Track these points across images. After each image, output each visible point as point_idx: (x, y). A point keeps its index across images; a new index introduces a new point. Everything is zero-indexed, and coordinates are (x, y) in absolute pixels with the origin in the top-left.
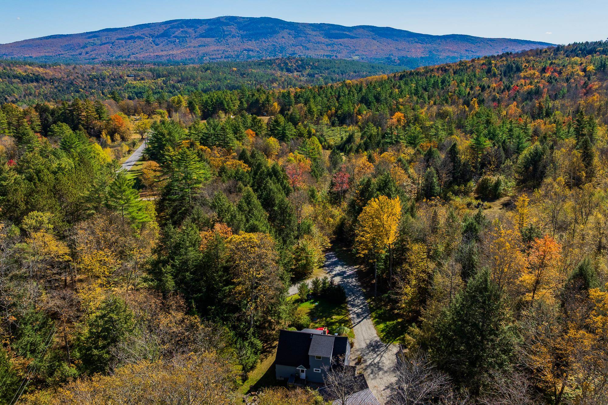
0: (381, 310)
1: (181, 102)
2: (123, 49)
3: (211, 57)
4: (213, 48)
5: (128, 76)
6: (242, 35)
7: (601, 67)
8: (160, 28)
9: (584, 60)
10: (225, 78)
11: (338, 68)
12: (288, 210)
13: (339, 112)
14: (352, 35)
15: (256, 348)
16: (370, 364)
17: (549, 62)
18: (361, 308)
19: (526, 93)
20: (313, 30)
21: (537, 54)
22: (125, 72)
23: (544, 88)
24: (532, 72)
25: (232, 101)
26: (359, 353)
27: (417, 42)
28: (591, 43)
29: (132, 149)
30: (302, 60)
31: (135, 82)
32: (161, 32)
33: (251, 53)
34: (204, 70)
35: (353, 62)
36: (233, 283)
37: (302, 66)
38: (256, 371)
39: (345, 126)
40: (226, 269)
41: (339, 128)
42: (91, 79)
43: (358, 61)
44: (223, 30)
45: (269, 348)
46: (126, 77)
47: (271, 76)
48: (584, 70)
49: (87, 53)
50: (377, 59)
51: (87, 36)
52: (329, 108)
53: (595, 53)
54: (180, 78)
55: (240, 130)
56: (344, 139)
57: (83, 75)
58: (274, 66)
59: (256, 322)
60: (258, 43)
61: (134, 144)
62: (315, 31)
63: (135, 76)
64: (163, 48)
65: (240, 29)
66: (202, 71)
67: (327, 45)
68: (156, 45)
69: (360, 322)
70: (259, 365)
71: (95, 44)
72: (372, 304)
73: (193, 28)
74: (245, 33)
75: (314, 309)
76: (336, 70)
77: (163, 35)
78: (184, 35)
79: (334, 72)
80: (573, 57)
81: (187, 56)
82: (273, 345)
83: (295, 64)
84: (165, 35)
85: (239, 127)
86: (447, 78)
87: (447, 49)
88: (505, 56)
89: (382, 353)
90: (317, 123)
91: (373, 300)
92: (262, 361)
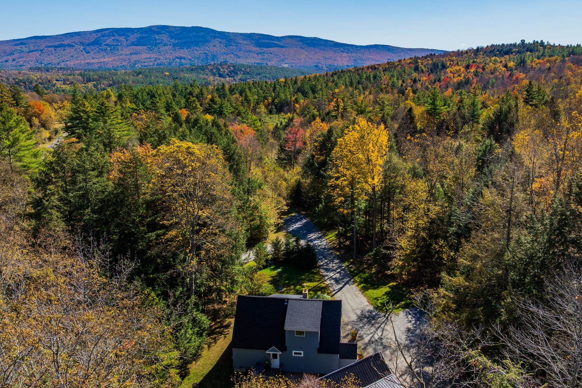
0: (365, 273)
1: (110, 96)
2: (52, 57)
3: (143, 64)
4: (144, 56)
5: (57, 80)
6: (173, 43)
7: (521, 63)
8: (90, 37)
9: (503, 59)
10: (157, 82)
11: (270, 73)
12: (236, 158)
13: (276, 101)
14: (281, 44)
15: (200, 328)
16: (369, 341)
17: (472, 61)
18: (339, 272)
19: (456, 84)
20: (244, 39)
21: (459, 55)
22: (54, 76)
23: (473, 79)
24: (457, 68)
25: (164, 94)
26: (350, 327)
27: (343, 52)
28: (507, 45)
29: (53, 136)
30: (233, 66)
31: (64, 86)
32: (92, 40)
33: (183, 60)
34: (135, 75)
35: (283, 69)
36: (163, 227)
37: (234, 71)
38: (201, 362)
39: (282, 114)
40: (150, 205)
41: (277, 116)
42: (17, 83)
43: (287, 68)
44: (155, 38)
45: (220, 327)
46: (55, 82)
47: (204, 80)
48: (506, 66)
49: (14, 60)
50: (305, 67)
51: (13, 43)
52: (265, 98)
53: (512, 54)
54: (111, 82)
55: (172, 107)
56: (284, 124)
57: (8, 79)
58: (207, 71)
59: (199, 287)
60: (190, 51)
61: (56, 132)
62: (245, 40)
63: (64, 80)
64: (94, 56)
65: (172, 38)
66: (133, 75)
67: (257, 54)
68: (87, 53)
69: (341, 288)
70: (205, 353)
71: (22, 52)
72: (351, 268)
73: (125, 37)
74: (177, 41)
75: (276, 276)
76: (268, 75)
77: (93, 43)
78: (115, 44)
79: (266, 77)
80: (493, 57)
81: (118, 63)
82: (225, 324)
83: (227, 69)
84: (96, 43)
85: (171, 103)
86: (378, 73)
87: (370, 58)
88: (430, 57)
89: (382, 326)
90: (254, 111)
91: (352, 263)
92: (209, 347)
